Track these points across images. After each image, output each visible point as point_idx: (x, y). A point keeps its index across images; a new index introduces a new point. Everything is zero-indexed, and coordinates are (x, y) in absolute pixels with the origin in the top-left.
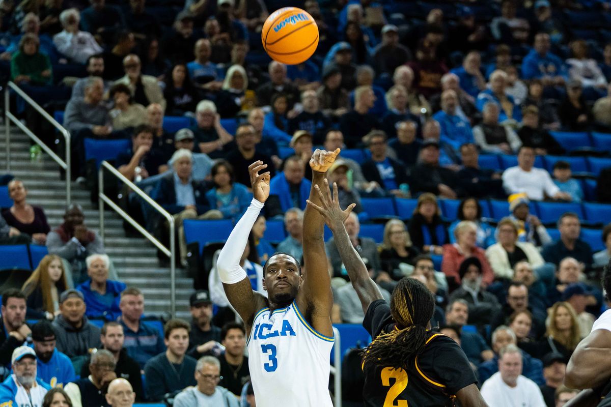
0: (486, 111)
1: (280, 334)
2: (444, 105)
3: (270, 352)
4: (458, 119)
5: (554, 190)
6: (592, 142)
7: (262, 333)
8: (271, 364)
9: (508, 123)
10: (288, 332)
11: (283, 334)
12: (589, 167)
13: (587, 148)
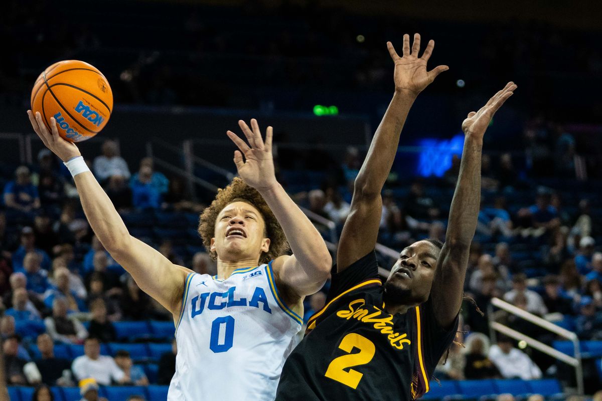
0: (55, 306)
2: (15, 301)
4: (29, 313)
5: (120, 375)
6: (151, 330)
9: (75, 316)
12: (149, 353)
13: (147, 335)
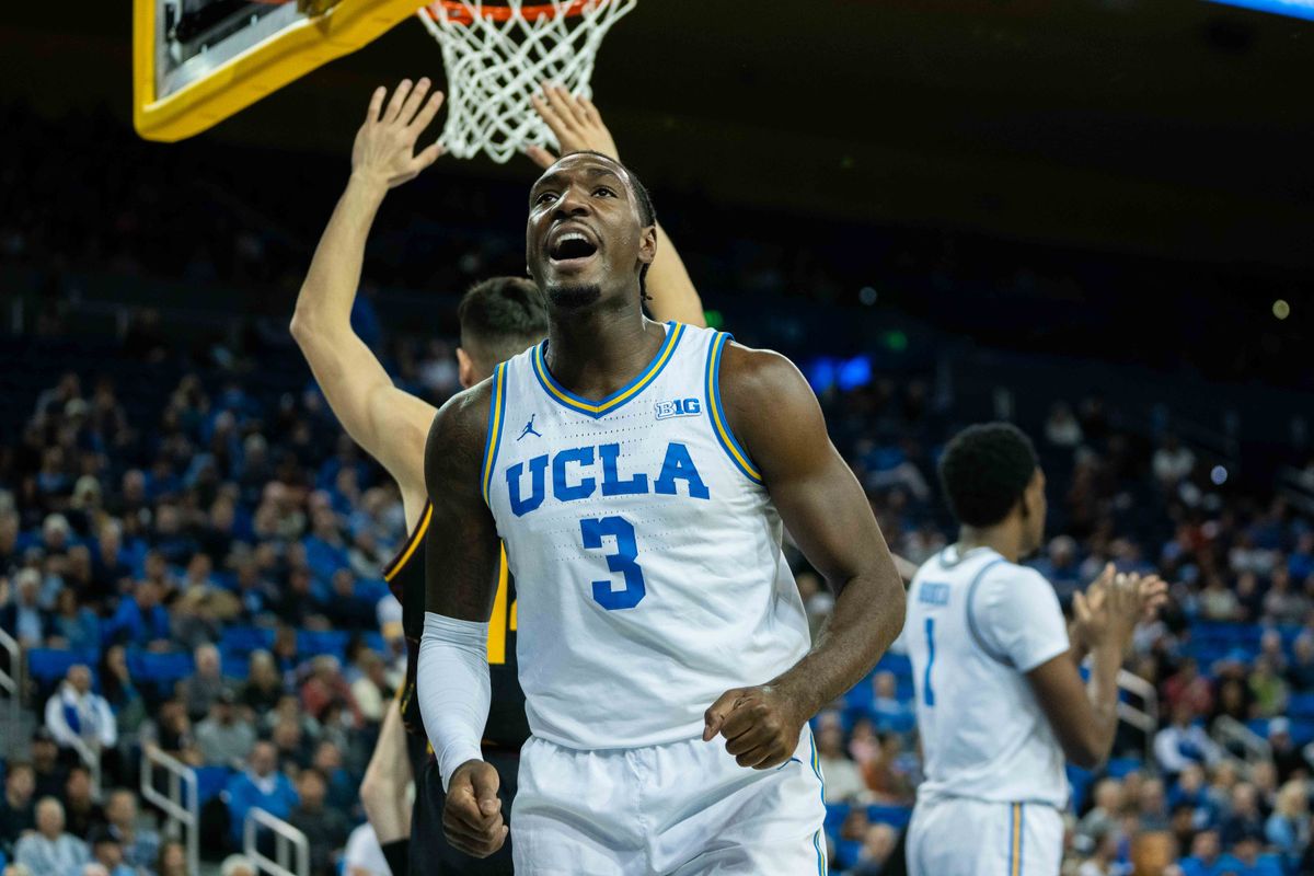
1: (651, 486)
3: (610, 545)
7: (564, 483)
8: (619, 583)
10: (682, 485)
11: (666, 486)
